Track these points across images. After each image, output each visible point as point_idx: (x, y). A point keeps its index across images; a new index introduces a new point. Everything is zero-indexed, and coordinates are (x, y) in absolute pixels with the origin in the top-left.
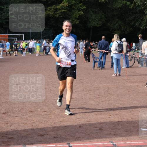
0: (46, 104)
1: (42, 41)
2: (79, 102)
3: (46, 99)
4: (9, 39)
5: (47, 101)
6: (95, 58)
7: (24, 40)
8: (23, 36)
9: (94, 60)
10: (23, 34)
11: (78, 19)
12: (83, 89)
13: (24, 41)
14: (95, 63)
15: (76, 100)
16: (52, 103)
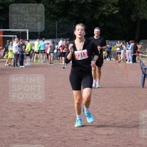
0: (66, 144)
1: (58, 41)
2: (121, 141)
3: (66, 135)
4: (5, 37)
5: (67, 138)
6: (145, 69)
7: (28, 39)
8: (28, 33)
9: (143, 72)
10: (28, 30)
11: (117, 6)
12: (126, 120)
13: (29, 41)
14: (145, 77)
15: (115, 138)
16: (75, 141)
